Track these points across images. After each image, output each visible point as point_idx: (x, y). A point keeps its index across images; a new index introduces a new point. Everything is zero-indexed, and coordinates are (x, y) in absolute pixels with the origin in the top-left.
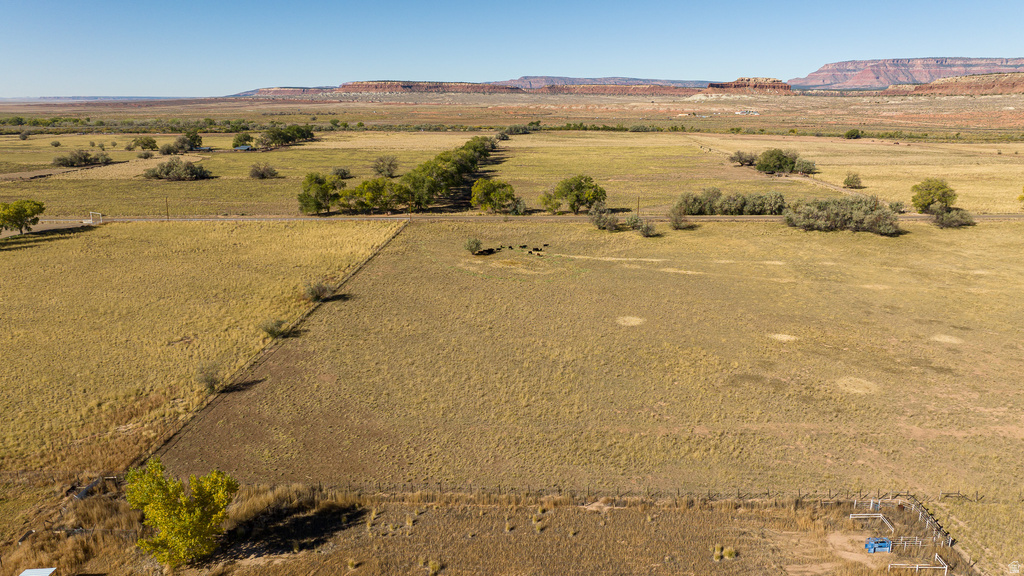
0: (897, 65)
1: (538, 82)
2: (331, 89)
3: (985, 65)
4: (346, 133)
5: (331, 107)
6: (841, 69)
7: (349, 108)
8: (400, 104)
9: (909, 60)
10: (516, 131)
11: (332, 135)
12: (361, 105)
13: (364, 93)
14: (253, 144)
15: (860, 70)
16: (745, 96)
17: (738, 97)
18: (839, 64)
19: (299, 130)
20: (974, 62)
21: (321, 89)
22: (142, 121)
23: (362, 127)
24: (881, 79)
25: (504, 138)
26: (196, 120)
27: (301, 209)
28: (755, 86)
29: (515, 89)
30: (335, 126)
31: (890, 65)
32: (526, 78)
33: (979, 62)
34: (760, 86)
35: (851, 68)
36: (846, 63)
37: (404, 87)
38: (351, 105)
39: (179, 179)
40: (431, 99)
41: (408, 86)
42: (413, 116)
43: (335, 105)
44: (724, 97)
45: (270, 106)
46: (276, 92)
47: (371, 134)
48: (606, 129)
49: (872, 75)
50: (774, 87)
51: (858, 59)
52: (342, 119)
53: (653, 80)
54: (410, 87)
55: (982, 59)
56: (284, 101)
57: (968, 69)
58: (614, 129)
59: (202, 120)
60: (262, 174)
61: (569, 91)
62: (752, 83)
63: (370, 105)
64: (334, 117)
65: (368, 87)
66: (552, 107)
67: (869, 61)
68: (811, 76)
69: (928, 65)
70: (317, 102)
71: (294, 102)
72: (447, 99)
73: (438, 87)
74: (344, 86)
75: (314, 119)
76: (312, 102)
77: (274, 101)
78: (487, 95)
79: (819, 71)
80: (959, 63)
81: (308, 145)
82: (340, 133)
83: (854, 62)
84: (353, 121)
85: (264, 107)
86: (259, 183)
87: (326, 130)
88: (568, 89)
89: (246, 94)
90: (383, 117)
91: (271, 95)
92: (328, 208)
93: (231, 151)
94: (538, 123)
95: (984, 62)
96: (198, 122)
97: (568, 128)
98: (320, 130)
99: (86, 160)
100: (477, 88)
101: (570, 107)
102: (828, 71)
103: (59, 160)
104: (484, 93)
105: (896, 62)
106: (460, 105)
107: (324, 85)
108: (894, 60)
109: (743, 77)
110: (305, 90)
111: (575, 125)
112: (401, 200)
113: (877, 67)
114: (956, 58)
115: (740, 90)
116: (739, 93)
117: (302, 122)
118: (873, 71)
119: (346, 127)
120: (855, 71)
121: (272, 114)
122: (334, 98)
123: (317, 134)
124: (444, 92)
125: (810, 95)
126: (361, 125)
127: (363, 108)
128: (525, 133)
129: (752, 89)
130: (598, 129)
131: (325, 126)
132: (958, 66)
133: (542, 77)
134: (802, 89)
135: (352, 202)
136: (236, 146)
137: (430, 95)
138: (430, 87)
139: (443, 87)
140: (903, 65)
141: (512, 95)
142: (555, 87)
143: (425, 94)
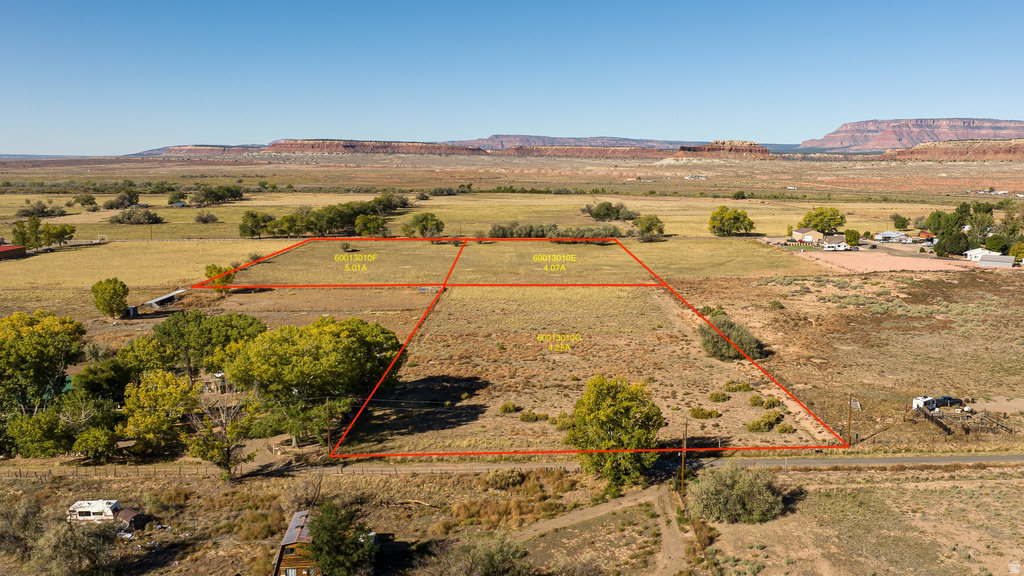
0: (921, 126)
1: (511, 142)
2: (258, 148)
3: (1014, 128)
4: (273, 194)
5: (258, 169)
6: (861, 129)
7: (279, 171)
8: (339, 167)
9: (934, 120)
10: (439, 193)
11: (260, 196)
12: (293, 167)
13: (299, 154)
14: (187, 202)
15: (882, 130)
16: (717, 160)
17: (709, 161)
18: (858, 124)
19: (229, 190)
20: (1002, 125)
21: (245, 148)
22: (54, 182)
23: (291, 189)
24: (904, 141)
25: (424, 198)
26: (114, 181)
27: (241, 235)
28: (731, 150)
29: (477, 151)
30: (263, 188)
31: (914, 126)
32: (497, 136)
33: (1007, 124)
34: (735, 150)
35: (872, 128)
36: (867, 122)
37: (346, 147)
38: (282, 167)
39: (139, 223)
40: (376, 161)
41: (351, 146)
42: (349, 179)
43: (263, 167)
44: (695, 161)
45: (186, 168)
46: (189, 151)
47: (299, 195)
48: (533, 191)
49: (895, 137)
50: (751, 151)
51: (880, 118)
52: (271, 182)
53: (647, 141)
54: (353, 147)
55: (1011, 121)
56: (202, 162)
57: (998, 132)
58: (540, 192)
59: (120, 181)
60: (205, 220)
61: (540, 153)
62: (728, 147)
63: (304, 168)
64: (263, 180)
65: (303, 146)
66: (503, 171)
67: (892, 121)
68: (828, 138)
69: (954, 127)
70: (241, 164)
71: (213, 163)
72: (396, 161)
73: (387, 147)
74: (274, 145)
75: (240, 181)
76: (236, 163)
77: (190, 162)
78: (443, 157)
79: (837, 132)
80: (987, 124)
81: (238, 203)
82: (269, 194)
83: (875, 122)
84: (282, 184)
85: (178, 169)
86: (204, 226)
87: (254, 191)
88: (538, 150)
89: (150, 153)
90: (316, 180)
91: (186, 156)
92: (259, 234)
93: (167, 207)
94: (469, 186)
95: (1012, 125)
96: (116, 184)
97: (499, 190)
98: (248, 191)
99: (43, 212)
100: (432, 149)
101: (522, 171)
102: (846, 131)
103: (23, 211)
104: (440, 154)
105: (920, 123)
106: (409, 168)
107: (249, 143)
108: (917, 120)
109: (718, 140)
110: (225, 149)
111: (505, 188)
112: (309, 229)
113: (899, 128)
114: (983, 120)
115: (714, 153)
116: (713, 157)
117: (230, 183)
118: (895, 132)
119: (274, 189)
120: (876, 131)
121: (192, 177)
122: (262, 159)
123: (245, 195)
124: (394, 153)
125: (813, 159)
126: (290, 187)
127: (296, 171)
128: (450, 195)
129: (727, 153)
130: (526, 192)
131: (252, 188)
132: (986, 128)
133: (516, 136)
134: (806, 153)
135: (276, 230)
136: (171, 203)
137: (377, 157)
138: (377, 147)
139: (392, 147)
140: (929, 126)
141: (473, 158)
142: (525, 148)
143: (370, 155)
